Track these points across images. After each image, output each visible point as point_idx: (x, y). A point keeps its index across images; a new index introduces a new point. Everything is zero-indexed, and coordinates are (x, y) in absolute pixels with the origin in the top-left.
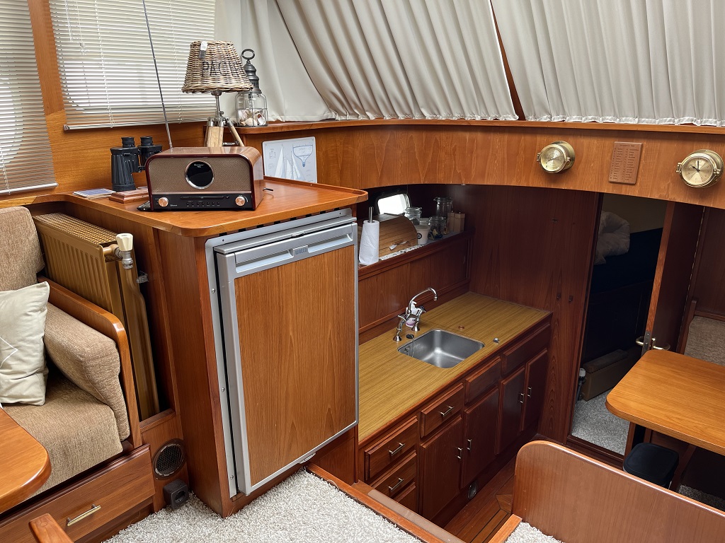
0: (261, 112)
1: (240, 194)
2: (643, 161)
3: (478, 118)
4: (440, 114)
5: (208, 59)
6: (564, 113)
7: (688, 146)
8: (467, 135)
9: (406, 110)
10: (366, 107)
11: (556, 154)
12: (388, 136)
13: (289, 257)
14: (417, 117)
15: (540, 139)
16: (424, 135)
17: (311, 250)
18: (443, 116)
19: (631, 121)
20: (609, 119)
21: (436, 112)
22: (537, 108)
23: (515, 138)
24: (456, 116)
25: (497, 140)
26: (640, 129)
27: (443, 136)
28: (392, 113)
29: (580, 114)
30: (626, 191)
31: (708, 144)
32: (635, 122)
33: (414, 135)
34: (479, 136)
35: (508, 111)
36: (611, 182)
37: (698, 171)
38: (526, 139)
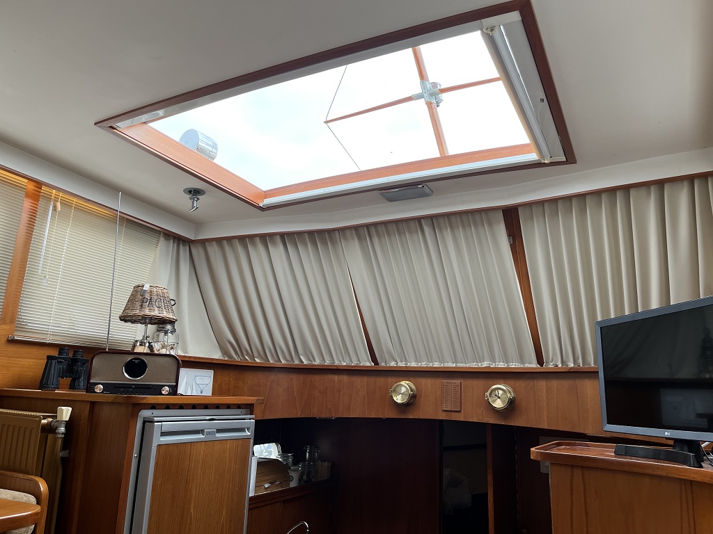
0: (174, 345)
1: (166, 385)
2: (463, 394)
3: (345, 364)
4: (315, 361)
5: (147, 296)
6: (406, 361)
7: (490, 382)
8: (336, 378)
9: (288, 358)
10: (255, 354)
11: (403, 390)
12: (273, 376)
13: (201, 436)
14: (297, 362)
15: (390, 380)
16: (302, 377)
17: (218, 435)
18: (317, 362)
19: (450, 365)
20: (436, 365)
21: (312, 359)
22: (387, 356)
23: (372, 380)
24: (328, 362)
25: (360, 381)
26: (457, 370)
27: (317, 378)
28: (276, 358)
29: (417, 361)
30: (455, 417)
31: (502, 381)
32: (454, 365)
33: (294, 377)
34: (345, 378)
35: (366, 359)
36: (444, 411)
37: (499, 398)
38: (381, 380)
